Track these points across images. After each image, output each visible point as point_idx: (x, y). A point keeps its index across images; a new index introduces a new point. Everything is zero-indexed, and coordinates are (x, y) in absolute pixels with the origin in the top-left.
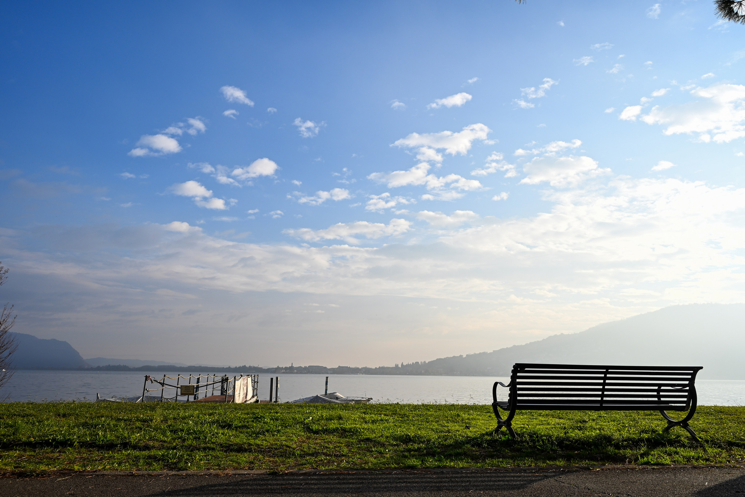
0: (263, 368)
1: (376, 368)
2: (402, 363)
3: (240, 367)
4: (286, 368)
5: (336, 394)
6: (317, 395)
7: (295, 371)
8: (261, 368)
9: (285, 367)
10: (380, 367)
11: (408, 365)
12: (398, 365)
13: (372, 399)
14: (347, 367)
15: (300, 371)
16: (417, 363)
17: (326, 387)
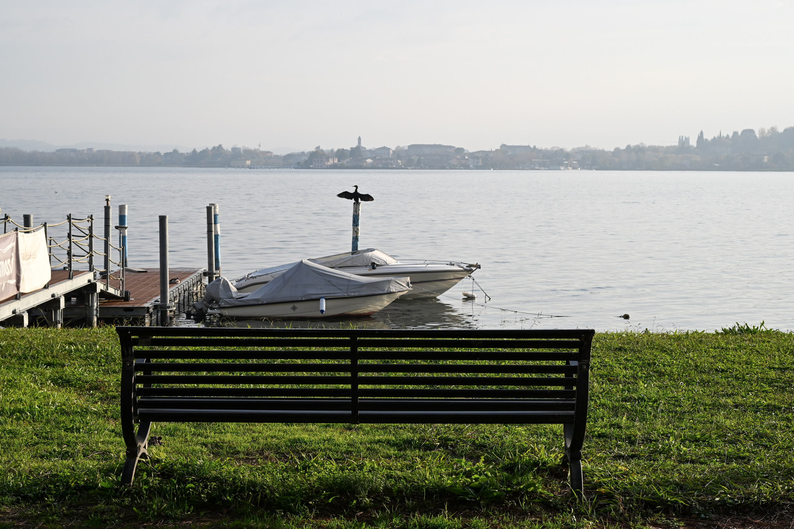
0: (275, 153)
1: (617, 150)
2: (702, 133)
3: (205, 152)
4: (341, 154)
6: (302, 261)
7: (369, 161)
8: (269, 152)
9: (339, 150)
10: (628, 147)
11: (719, 141)
12: (687, 140)
14: (529, 147)
15: (384, 162)
16: (749, 133)
17: (356, 232)
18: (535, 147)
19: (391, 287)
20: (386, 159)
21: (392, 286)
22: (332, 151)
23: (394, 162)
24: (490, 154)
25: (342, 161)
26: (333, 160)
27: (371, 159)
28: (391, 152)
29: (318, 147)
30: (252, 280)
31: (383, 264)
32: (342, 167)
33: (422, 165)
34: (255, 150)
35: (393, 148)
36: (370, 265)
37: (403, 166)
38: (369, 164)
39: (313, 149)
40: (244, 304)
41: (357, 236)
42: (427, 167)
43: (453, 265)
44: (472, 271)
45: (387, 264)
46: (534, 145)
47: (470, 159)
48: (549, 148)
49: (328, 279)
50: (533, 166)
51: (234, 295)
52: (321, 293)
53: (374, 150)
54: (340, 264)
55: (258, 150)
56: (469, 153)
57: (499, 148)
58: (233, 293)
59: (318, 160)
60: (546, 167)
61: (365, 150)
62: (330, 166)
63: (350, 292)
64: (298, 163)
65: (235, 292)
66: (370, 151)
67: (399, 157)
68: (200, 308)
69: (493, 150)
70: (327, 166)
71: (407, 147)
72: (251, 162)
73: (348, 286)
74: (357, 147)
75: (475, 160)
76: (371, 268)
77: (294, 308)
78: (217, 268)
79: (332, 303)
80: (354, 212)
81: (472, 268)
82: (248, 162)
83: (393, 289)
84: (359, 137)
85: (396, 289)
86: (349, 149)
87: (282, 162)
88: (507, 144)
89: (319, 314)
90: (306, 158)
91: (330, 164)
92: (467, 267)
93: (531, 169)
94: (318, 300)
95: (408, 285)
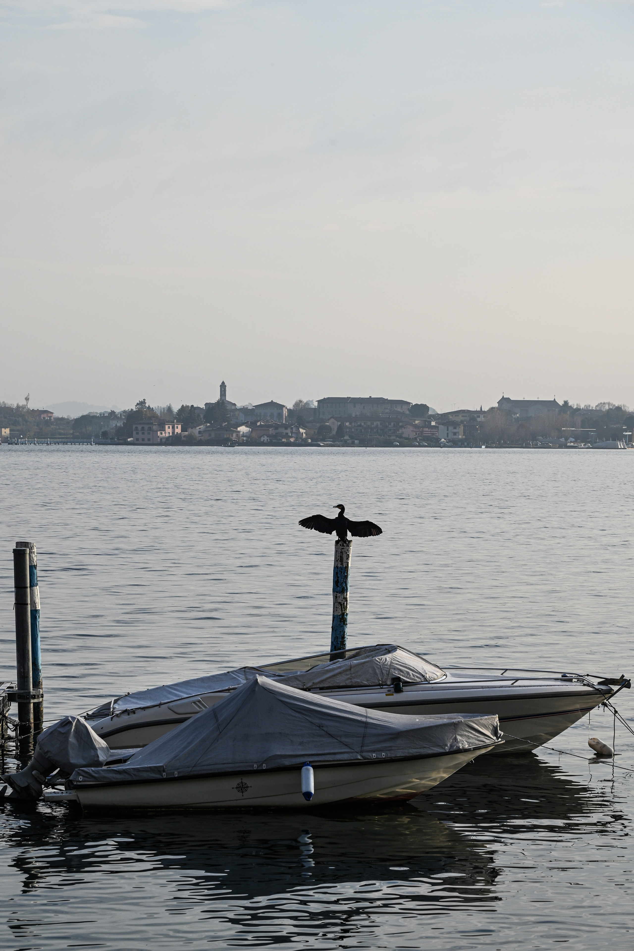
0: (58, 414)
5: (388, 657)
7: (243, 429)
8: (46, 412)
13: (628, 686)
15: (271, 431)
18: (566, 403)
19: (459, 737)
20: (276, 427)
21: (461, 735)
22: (169, 409)
23: (292, 433)
24: (479, 417)
25: (190, 430)
26: (173, 428)
27: (247, 426)
28: (285, 412)
29: (142, 403)
30: (125, 717)
31: (418, 680)
32: (190, 441)
33: (347, 437)
34: (18, 407)
35: (290, 405)
36: (389, 683)
37: (310, 441)
38: (243, 436)
39: (132, 406)
40: (128, 778)
41: (343, 614)
42: (356, 442)
43: (570, 680)
44: (610, 694)
45: (426, 679)
46: (566, 400)
47: (441, 427)
48: (593, 405)
49: (317, 721)
50: (563, 440)
51: (102, 757)
52: (303, 753)
53: (250, 408)
54: (322, 681)
55: (23, 407)
56: (438, 414)
57: (496, 405)
58: (99, 753)
59: (143, 428)
60: (589, 442)
61: (233, 407)
62: (167, 439)
63: (369, 751)
64: (105, 434)
65: (102, 749)
66: (244, 410)
67: (301, 423)
68: (23, 784)
69: (486, 409)
70: (161, 439)
71: (316, 404)
72: (10, 431)
73: (364, 736)
74: (218, 402)
75: (451, 428)
76: (393, 690)
77: (242, 788)
78: (37, 684)
79: (328, 776)
80: (336, 560)
81: (612, 687)
82: (6, 432)
83: (464, 743)
84: (223, 383)
85: (469, 743)
86: (202, 406)
87: (71, 432)
88: (512, 399)
89: (302, 801)
90: (120, 424)
91: (167, 435)
92: (600, 683)
93: (560, 447)
94: (297, 769)
95: (495, 733)
